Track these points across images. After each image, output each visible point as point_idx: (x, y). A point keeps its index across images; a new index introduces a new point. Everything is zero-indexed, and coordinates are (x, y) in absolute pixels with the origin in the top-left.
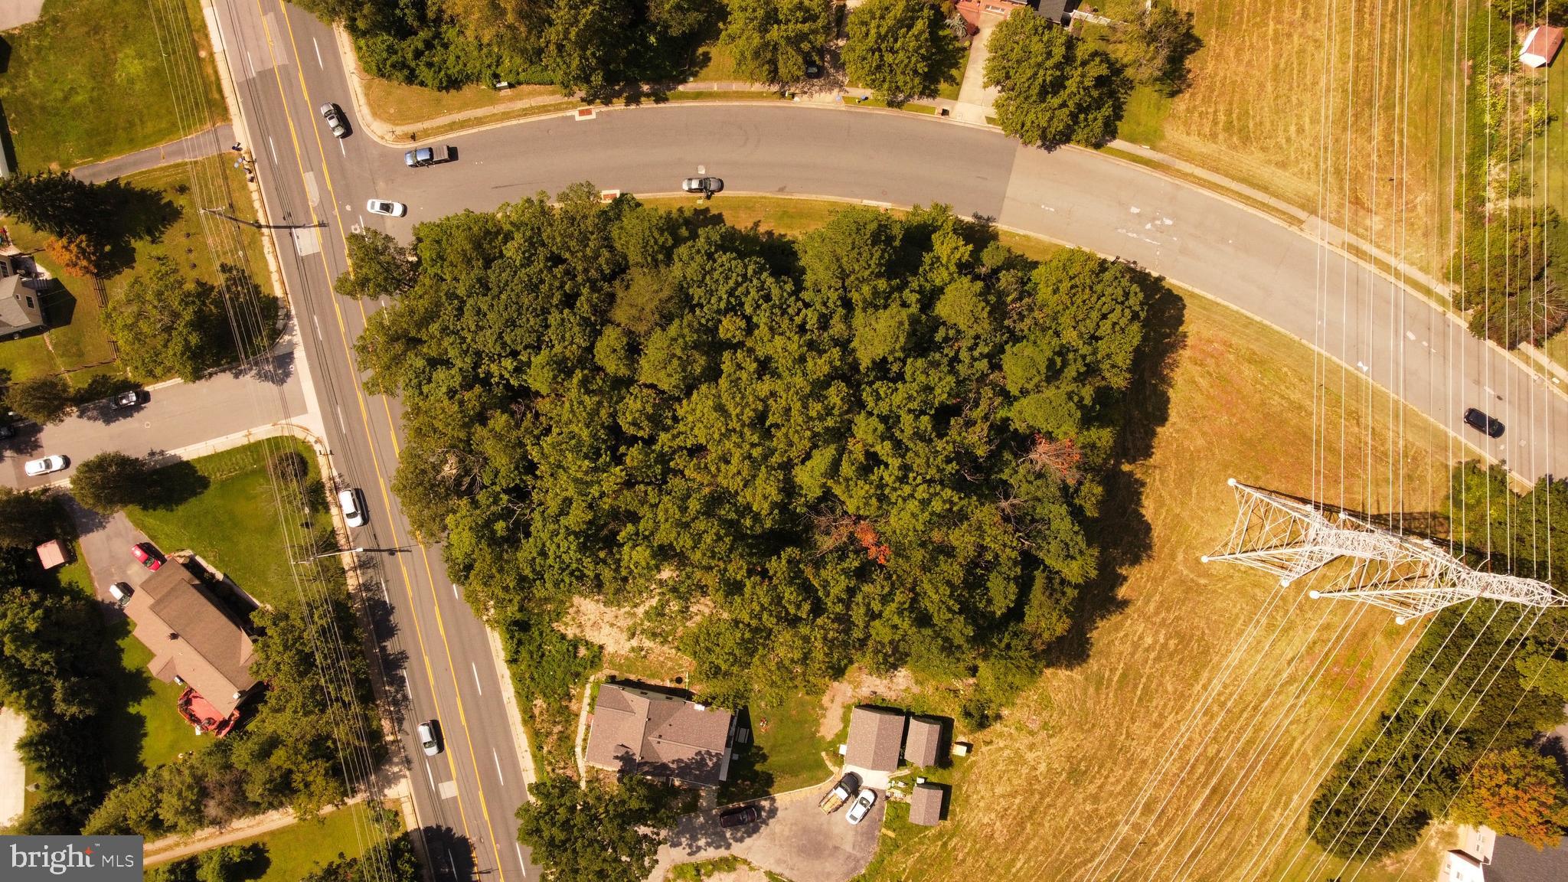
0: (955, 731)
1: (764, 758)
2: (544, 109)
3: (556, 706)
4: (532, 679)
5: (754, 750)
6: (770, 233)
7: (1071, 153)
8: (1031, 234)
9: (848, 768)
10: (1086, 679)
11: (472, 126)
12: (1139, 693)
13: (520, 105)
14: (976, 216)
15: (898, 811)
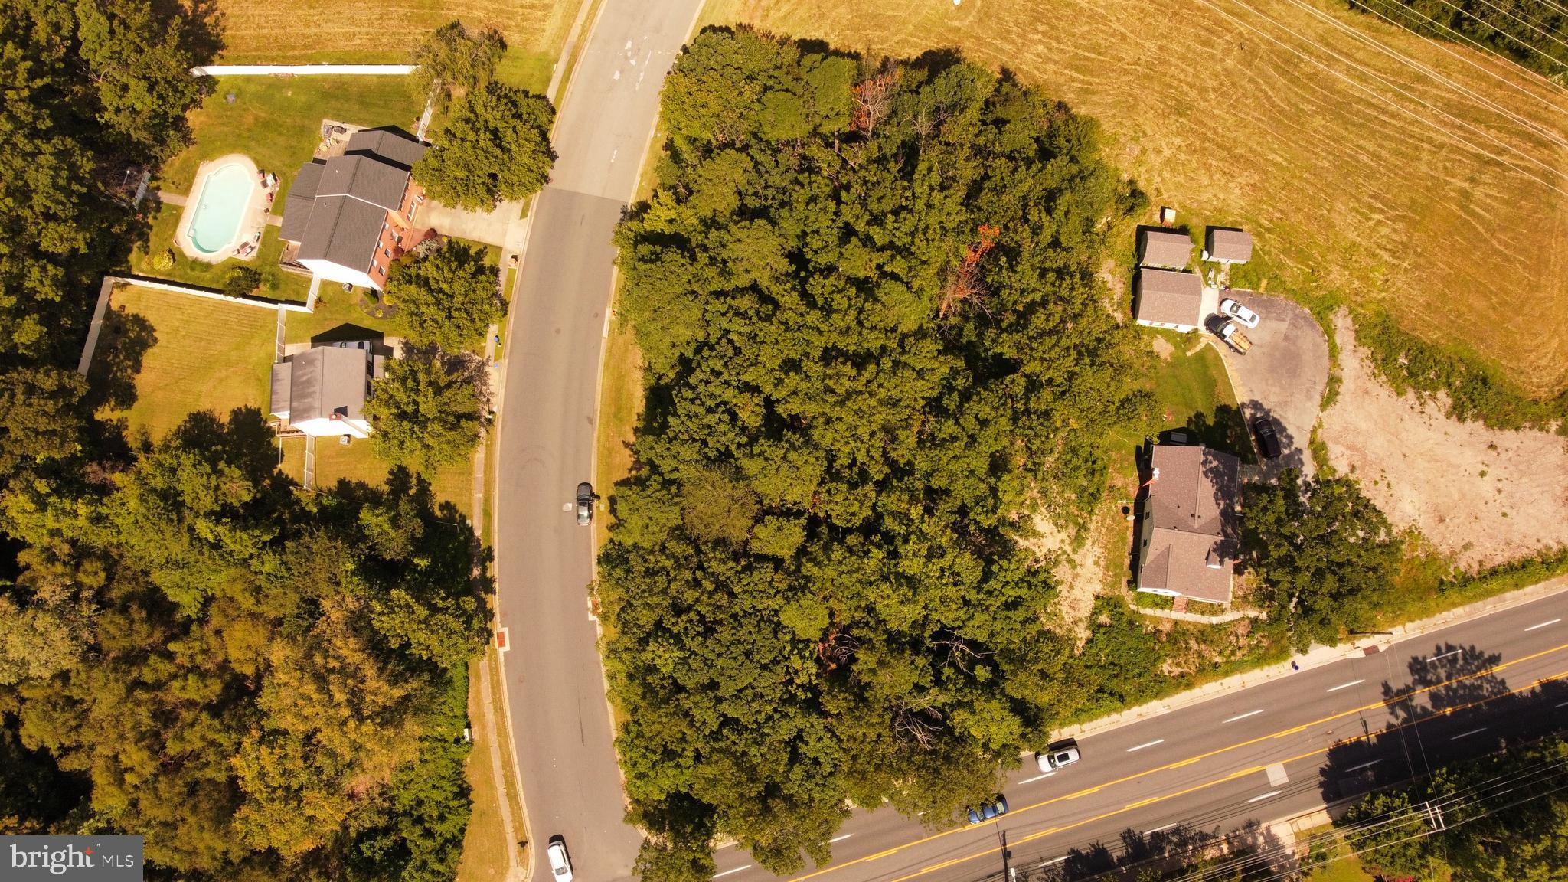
0: (1150, 224)
1: (1199, 415)
2: (496, 687)
5: (1192, 427)
7: (558, 138)
8: (640, 170)
9: (1202, 329)
11: (513, 772)
12: (1094, 56)
13: (490, 716)
15: (1238, 274)
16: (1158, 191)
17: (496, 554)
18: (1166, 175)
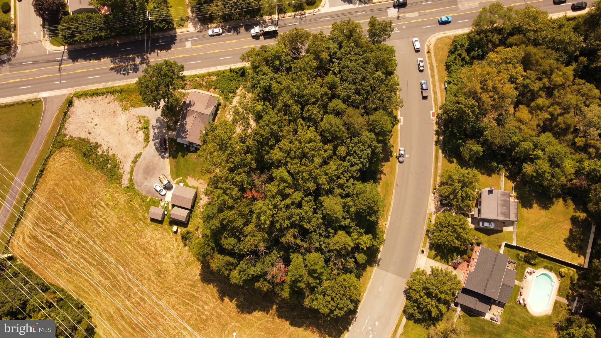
0: (183, 228)
1: (183, 156)
2: (436, 100)
3: (212, 84)
4: (223, 76)
5: (186, 153)
6: (380, 179)
7: (402, 301)
8: (371, 281)
9: (174, 186)
10: (195, 281)
11: (431, 73)
12: (187, 301)
13: (438, 91)
14: (380, 259)
15: (156, 203)
16: (176, 241)
17: (434, 143)
18: (172, 247)
